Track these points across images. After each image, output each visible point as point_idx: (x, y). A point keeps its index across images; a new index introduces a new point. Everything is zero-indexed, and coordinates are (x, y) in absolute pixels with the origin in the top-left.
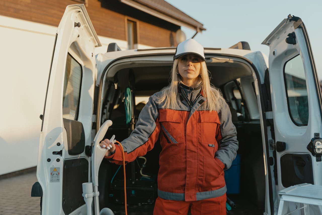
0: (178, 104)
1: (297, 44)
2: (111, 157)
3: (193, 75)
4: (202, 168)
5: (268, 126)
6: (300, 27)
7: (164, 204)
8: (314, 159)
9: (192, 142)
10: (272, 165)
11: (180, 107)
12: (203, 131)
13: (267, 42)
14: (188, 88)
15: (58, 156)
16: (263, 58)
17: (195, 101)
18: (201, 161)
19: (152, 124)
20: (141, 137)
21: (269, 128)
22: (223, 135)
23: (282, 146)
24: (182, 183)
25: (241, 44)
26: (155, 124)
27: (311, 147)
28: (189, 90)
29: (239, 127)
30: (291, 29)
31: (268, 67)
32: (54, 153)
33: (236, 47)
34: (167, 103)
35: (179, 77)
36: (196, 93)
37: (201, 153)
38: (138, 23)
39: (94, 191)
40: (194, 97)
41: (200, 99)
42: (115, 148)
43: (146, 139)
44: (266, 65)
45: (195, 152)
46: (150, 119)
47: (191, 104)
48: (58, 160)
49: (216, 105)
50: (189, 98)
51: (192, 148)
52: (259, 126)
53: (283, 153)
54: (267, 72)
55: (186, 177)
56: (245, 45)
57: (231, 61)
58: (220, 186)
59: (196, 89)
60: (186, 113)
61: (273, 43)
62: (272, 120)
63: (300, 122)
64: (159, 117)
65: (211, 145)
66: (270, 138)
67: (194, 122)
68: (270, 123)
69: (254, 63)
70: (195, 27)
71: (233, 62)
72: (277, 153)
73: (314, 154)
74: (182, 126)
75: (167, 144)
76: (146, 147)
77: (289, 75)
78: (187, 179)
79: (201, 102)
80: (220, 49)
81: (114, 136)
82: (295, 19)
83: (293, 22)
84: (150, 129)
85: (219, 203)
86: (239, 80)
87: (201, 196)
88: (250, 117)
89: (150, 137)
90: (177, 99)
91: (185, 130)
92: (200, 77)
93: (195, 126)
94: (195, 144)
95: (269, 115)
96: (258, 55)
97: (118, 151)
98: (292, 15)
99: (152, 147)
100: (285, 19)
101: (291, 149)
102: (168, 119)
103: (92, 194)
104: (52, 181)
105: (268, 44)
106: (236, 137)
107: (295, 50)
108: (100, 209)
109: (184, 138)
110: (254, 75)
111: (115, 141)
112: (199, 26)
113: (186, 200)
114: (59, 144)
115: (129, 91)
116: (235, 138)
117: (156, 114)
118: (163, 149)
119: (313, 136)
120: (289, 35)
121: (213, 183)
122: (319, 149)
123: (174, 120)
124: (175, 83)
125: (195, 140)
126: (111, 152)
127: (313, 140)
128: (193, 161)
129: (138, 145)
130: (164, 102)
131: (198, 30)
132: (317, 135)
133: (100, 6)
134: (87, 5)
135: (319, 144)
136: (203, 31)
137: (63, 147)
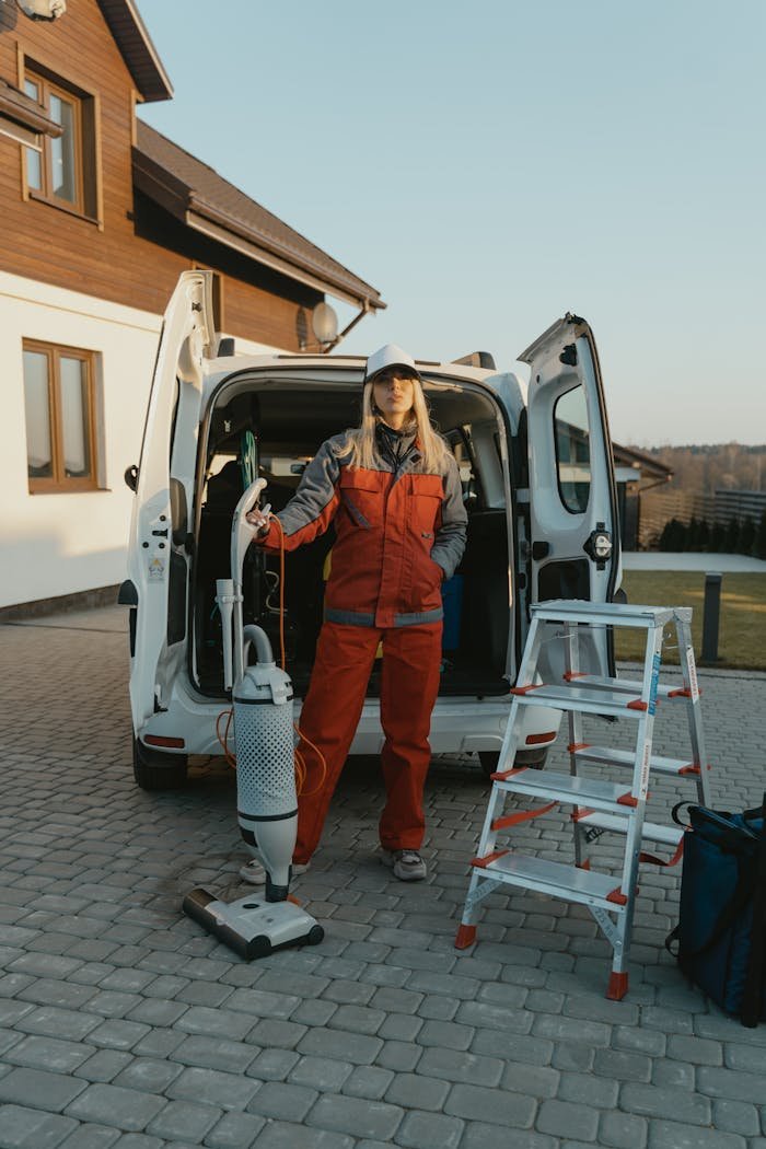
0: (376, 460)
1: (578, 366)
2: (262, 540)
3: (403, 406)
4: (408, 572)
5: (519, 515)
6: (584, 336)
7: (339, 634)
8: (593, 565)
9: (396, 526)
10: (522, 588)
11: (379, 465)
12: (416, 509)
13: (527, 358)
14: (394, 432)
15: (161, 539)
16: (517, 385)
17: (405, 457)
18: (407, 560)
19: (328, 490)
20: (309, 509)
21: (521, 520)
22: (446, 519)
23: (542, 549)
24: (374, 596)
25: (478, 356)
26: (332, 490)
27: (590, 546)
28: (396, 437)
30: (570, 338)
31: (526, 404)
32: (155, 533)
33: (467, 361)
34: (355, 460)
35: (377, 411)
36: (407, 442)
37: (408, 546)
38: (223, 278)
39: (235, 594)
40: (404, 449)
41: (413, 454)
42: (268, 526)
43: (317, 515)
44: (522, 401)
45: (399, 544)
46: (326, 481)
47: (397, 461)
48: (162, 546)
49: (439, 466)
50: (395, 451)
51: (396, 538)
52: (504, 516)
53: (543, 562)
54: (524, 413)
55: (380, 585)
56: (485, 360)
57: (458, 388)
58: (435, 606)
59: (408, 435)
60: (388, 476)
61: (538, 360)
62: (528, 505)
63: (576, 507)
64: (340, 479)
65: (425, 534)
66: (522, 538)
67: (402, 494)
68: (523, 510)
69: (501, 397)
70: (359, 299)
71: (461, 391)
72: (534, 562)
73: (594, 558)
74: (380, 497)
75: (352, 528)
76: (314, 528)
77: (563, 424)
78: (383, 589)
79: (416, 459)
80: (438, 364)
81: (269, 506)
82: (576, 321)
83: (573, 326)
84: (323, 498)
85: (431, 634)
86: (467, 428)
87: (402, 620)
88: (486, 503)
89: (322, 511)
90: (373, 451)
91: (386, 506)
92: (412, 412)
93: (403, 500)
94: (400, 530)
95: (522, 495)
96: (509, 380)
97: (274, 533)
98: (572, 314)
99: (324, 530)
100: (560, 320)
101: (558, 554)
102: (357, 484)
103: (232, 598)
104: (150, 581)
105: (529, 361)
106: (465, 530)
107: (574, 376)
108: (244, 625)
109: (382, 518)
110: (500, 417)
111: (270, 514)
112: (369, 296)
113: (378, 625)
114: (163, 519)
115: (250, 438)
116: (463, 531)
117: (336, 473)
118: (339, 538)
119: (594, 528)
120: (566, 348)
121: (425, 601)
122: (602, 549)
123: (367, 486)
124: (369, 421)
125: (400, 523)
126: (262, 533)
127: (593, 534)
128: (394, 559)
129: (304, 524)
130: (351, 455)
131: (367, 307)
132: (601, 526)
133: (132, 232)
134: (101, 228)
135: (603, 541)
136: (378, 311)
137: (168, 525)
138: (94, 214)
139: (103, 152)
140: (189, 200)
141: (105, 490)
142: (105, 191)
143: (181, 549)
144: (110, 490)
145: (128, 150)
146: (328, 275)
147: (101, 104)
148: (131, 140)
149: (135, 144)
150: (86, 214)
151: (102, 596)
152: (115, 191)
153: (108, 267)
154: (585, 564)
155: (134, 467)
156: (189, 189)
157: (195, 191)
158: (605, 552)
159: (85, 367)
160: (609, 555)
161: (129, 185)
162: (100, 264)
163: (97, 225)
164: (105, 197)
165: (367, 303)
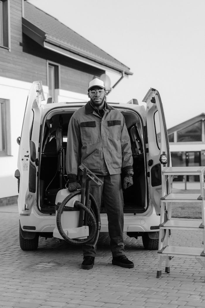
1: (156, 103)
5: (146, 152)
6: (157, 94)
8: (162, 165)
10: (148, 177)
13: (145, 101)
15: (27, 158)
23: (151, 162)
27: (160, 159)
29: (135, 157)
30: (153, 95)
32: (25, 156)
33: (130, 103)
38: (60, 66)
48: (27, 160)
53: (152, 167)
56: (135, 101)
61: (147, 101)
62: (148, 149)
70: (121, 72)
73: (162, 163)
80: (119, 104)
83: (153, 91)
95: (147, 146)
96: (142, 108)
98: (152, 88)
101: (155, 163)
104: (24, 170)
112: (124, 70)
114: (27, 152)
119: (162, 153)
120: (152, 98)
122: (164, 160)
131: (124, 75)
132: (164, 153)
133: (22, 50)
134: (10, 50)
135: (164, 157)
136: (129, 76)
137: (29, 154)
138: (7, 46)
139: (11, 21)
140: (45, 38)
141: (10, 156)
142: (11, 36)
143: (34, 163)
144: (12, 156)
145: (21, 19)
146: (105, 63)
147: (10, 3)
148: (22, 15)
149: (23, 17)
150: (4, 46)
151: (9, 201)
152: (15, 35)
153: (12, 65)
154: (160, 165)
155: (20, 137)
156: (45, 33)
157: (47, 34)
158: (165, 161)
159: (3, 105)
160: (167, 162)
161: (21, 33)
162: (9, 65)
163: (8, 49)
164: (11, 38)
165: (124, 73)
